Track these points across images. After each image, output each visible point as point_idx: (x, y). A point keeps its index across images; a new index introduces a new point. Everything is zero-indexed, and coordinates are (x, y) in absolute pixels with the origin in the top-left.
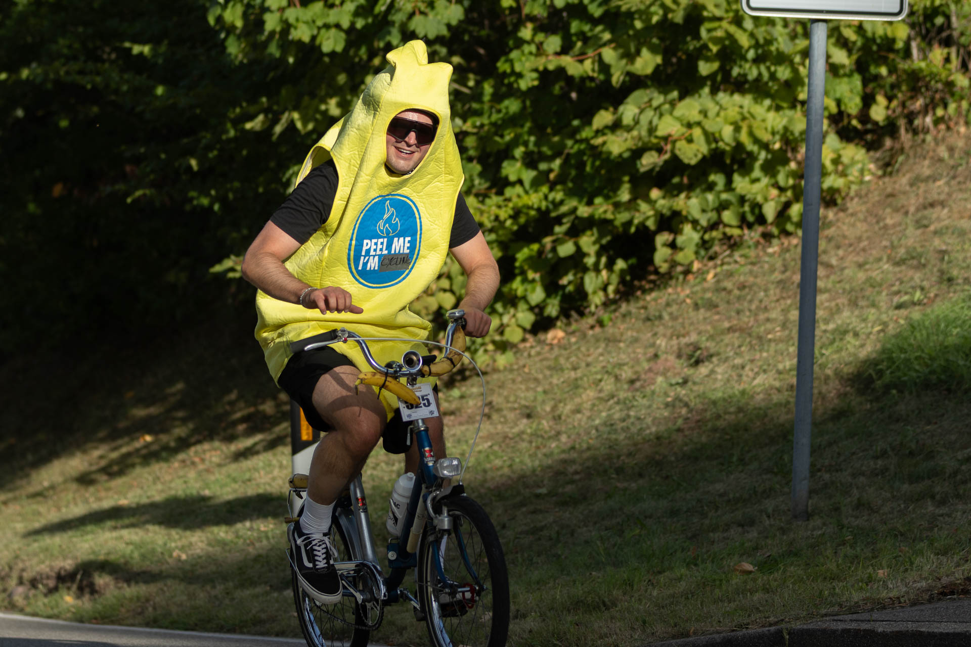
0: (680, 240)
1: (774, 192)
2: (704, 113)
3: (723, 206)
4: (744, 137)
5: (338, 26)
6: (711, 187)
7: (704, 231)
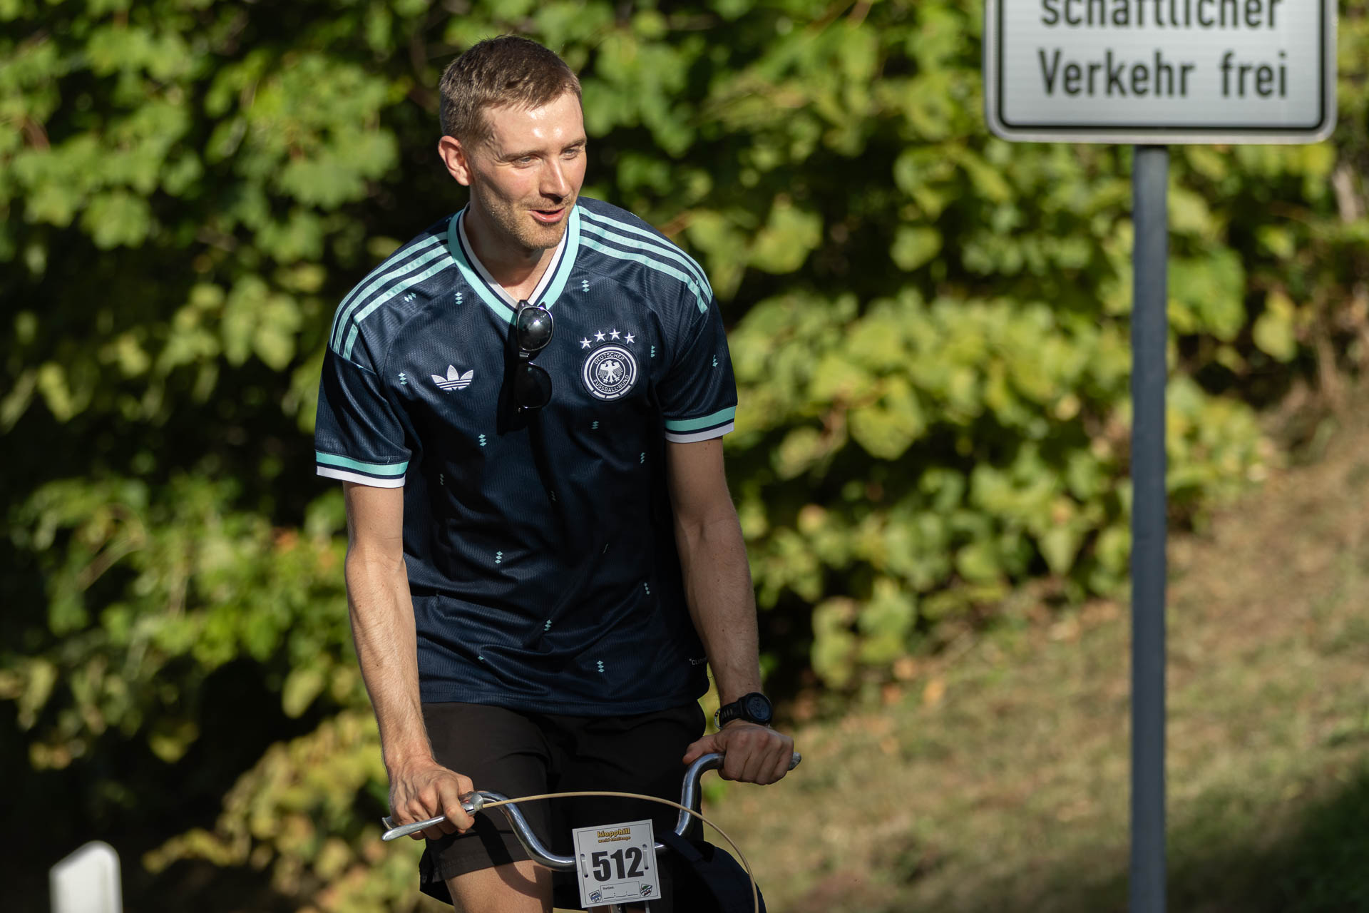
0: (871, 615)
1: (1063, 509)
2: (910, 346)
3: (957, 542)
4: (997, 395)
5: (129, 188)
6: (929, 502)
7: (922, 596)
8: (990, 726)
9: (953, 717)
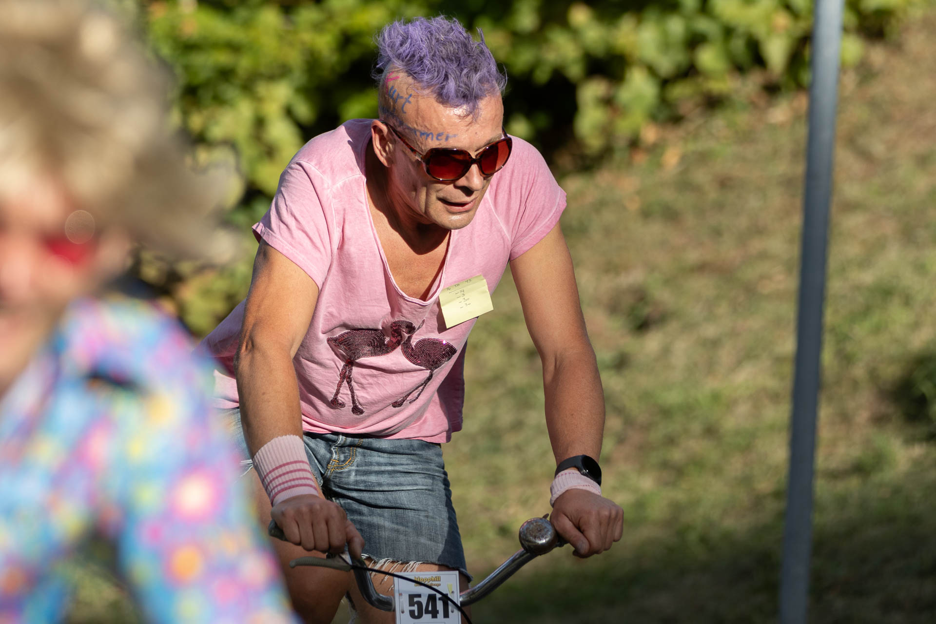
0: (623, 94)
1: (782, 20)
3: (694, 41)
7: (665, 83)
8: (713, 194)
9: (684, 184)
